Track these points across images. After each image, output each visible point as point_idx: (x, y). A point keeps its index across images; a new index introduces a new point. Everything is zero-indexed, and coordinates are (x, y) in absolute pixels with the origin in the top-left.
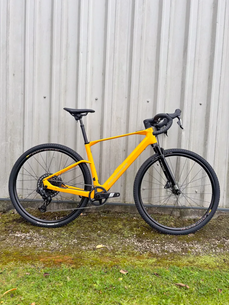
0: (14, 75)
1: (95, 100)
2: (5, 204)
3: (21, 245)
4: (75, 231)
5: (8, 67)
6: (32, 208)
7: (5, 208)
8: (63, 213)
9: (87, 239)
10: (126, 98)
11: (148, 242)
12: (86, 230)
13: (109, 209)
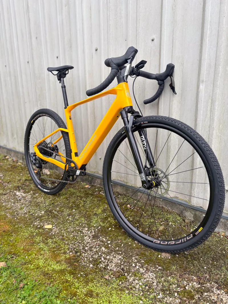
1: (95, 50)
6: (56, 171)
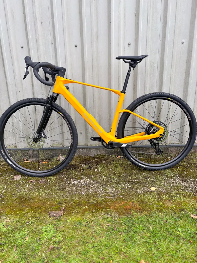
0: (42, 23)
1: (128, 45)
2: (49, 153)
3: (83, 193)
4: (122, 174)
5: (36, 14)
7: (49, 156)
8: (103, 158)
9: (136, 182)
10: (160, 40)
11: (192, 181)
12: (132, 173)
13: (143, 150)
